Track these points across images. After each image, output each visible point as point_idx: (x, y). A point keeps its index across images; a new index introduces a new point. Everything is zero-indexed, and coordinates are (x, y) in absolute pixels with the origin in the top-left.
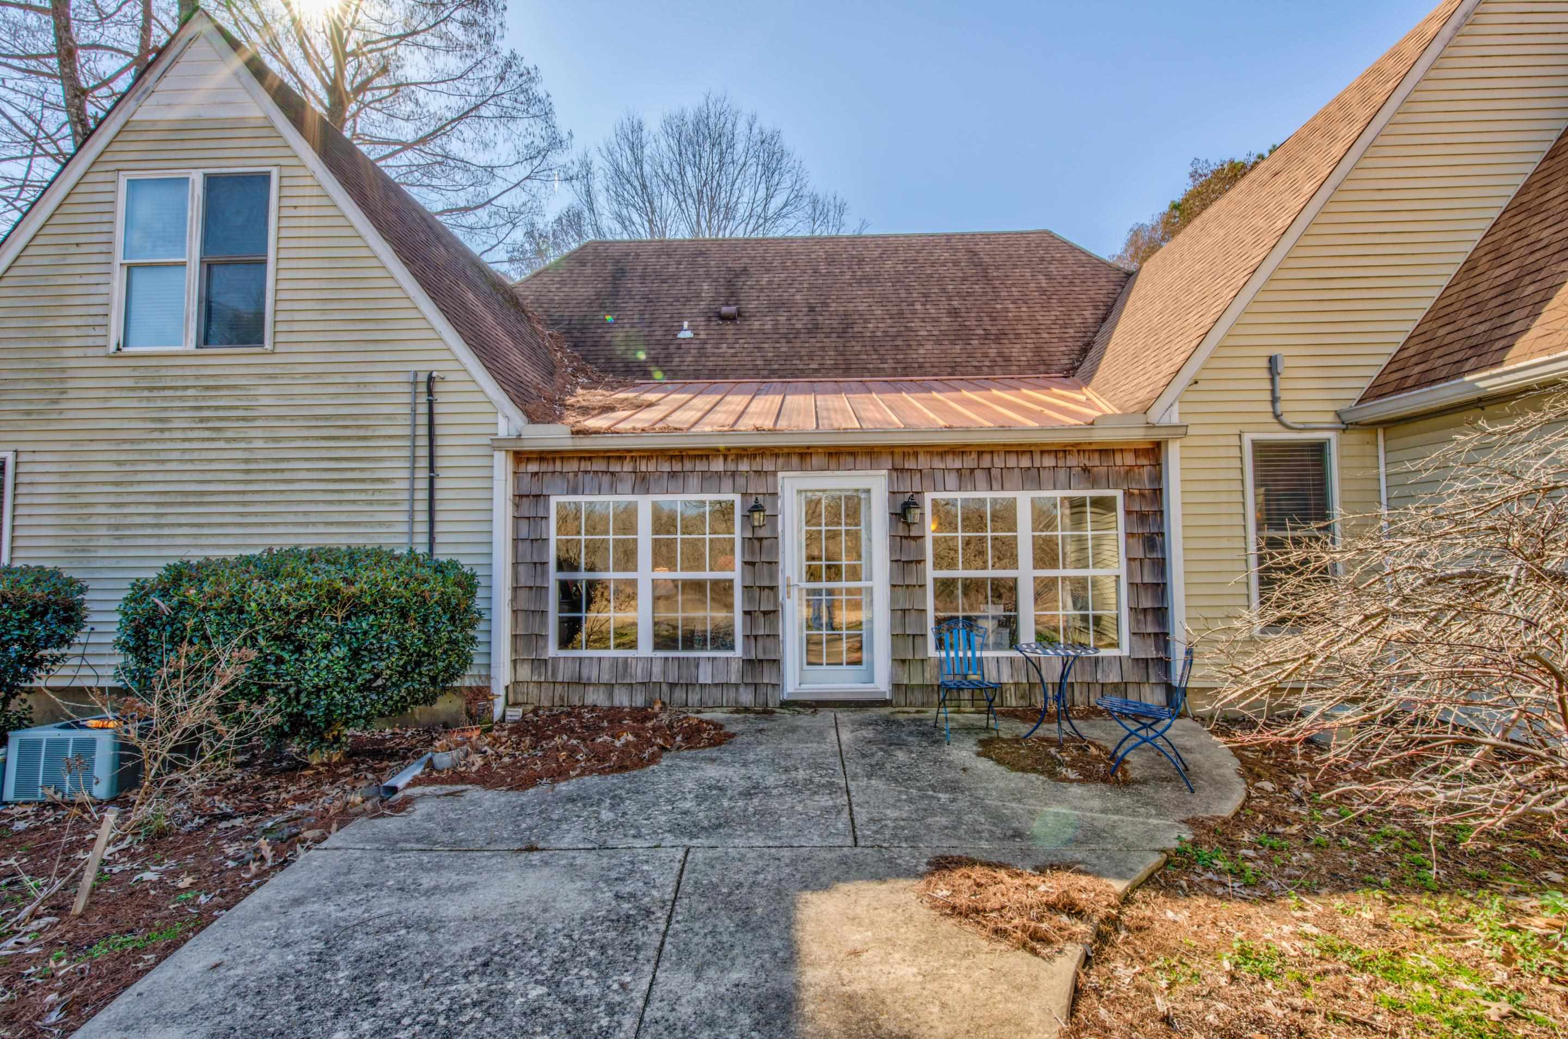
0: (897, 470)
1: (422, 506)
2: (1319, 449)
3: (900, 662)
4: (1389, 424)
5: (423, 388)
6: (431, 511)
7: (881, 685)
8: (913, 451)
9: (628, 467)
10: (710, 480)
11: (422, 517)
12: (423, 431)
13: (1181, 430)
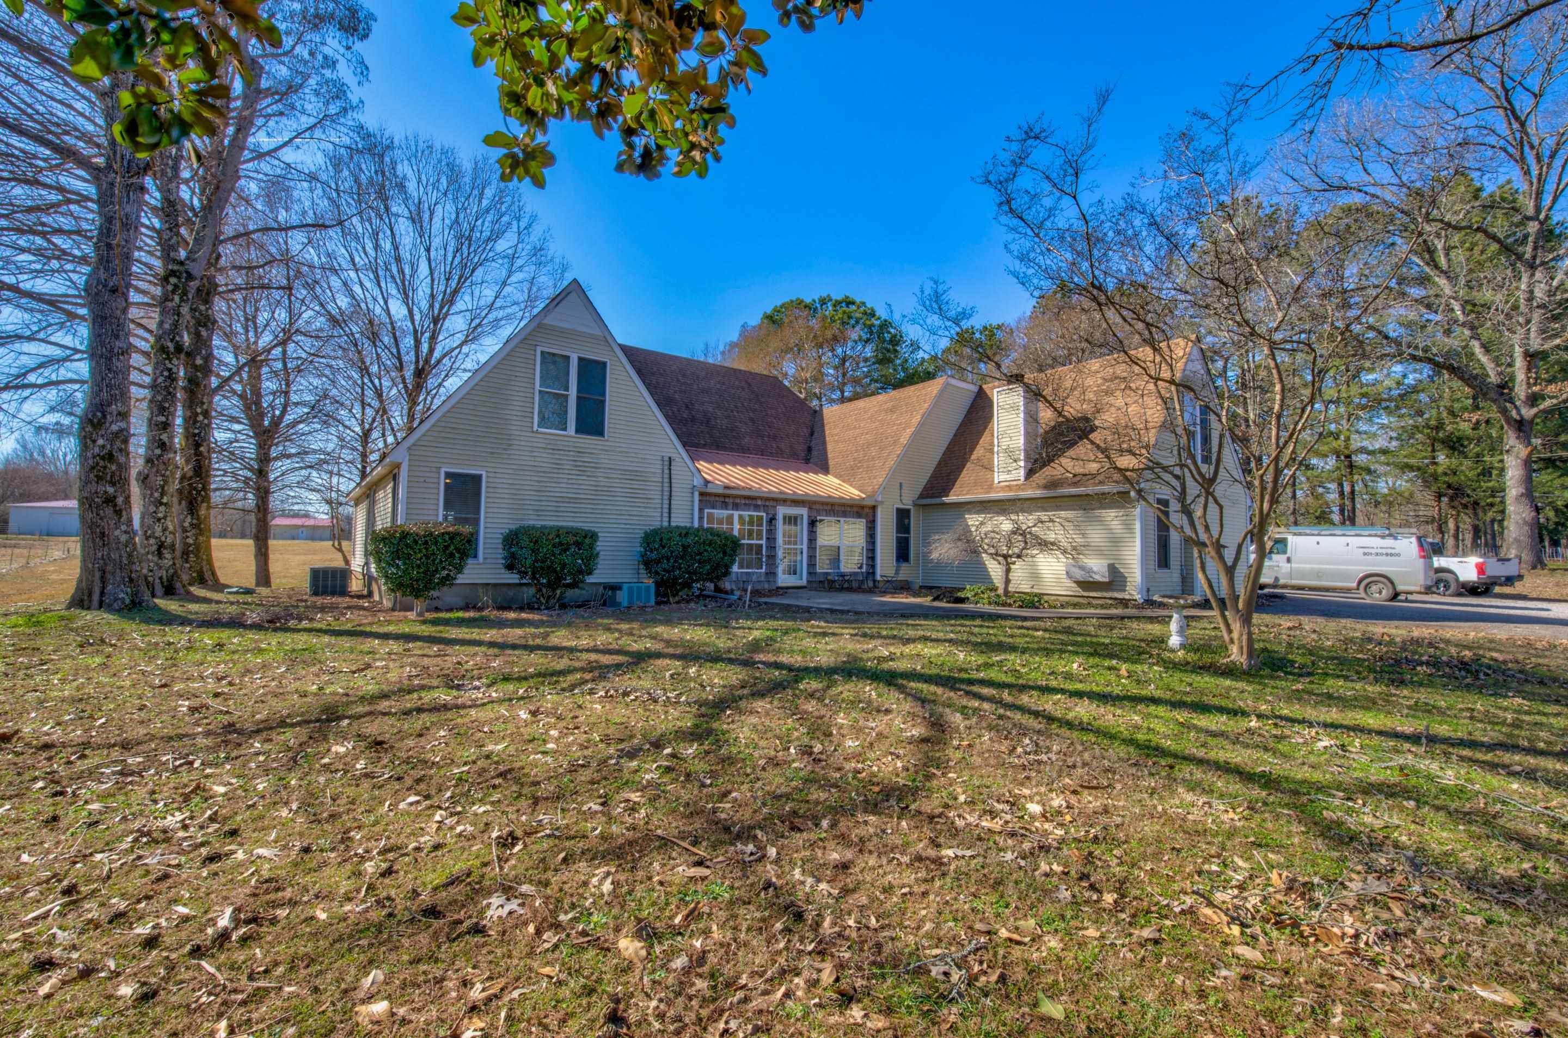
0: (810, 508)
1: (666, 510)
2: (908, 511)
3: (809, 573)
4: (924, 506)
5: (667, 463)
6: (670, 513)
7: (804, 582)
8: (815, 503)
9: (731, 500)
10: (757, 508)
11: (666, 515)
12: (666, 480)
13: (882, 502)
